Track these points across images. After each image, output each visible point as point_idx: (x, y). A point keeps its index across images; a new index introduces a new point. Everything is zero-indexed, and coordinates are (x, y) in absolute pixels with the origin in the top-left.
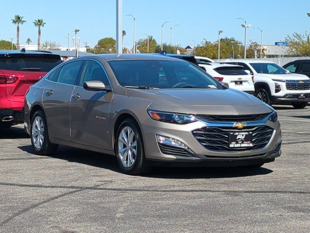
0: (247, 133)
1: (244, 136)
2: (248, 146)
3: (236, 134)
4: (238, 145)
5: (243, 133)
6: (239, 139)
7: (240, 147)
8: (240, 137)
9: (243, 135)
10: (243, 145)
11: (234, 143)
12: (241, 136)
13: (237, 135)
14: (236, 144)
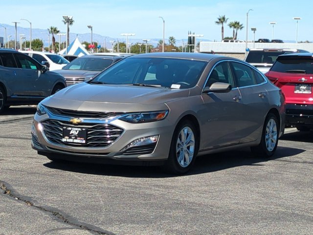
0: (80, 129)
1: (78, 132)
2: (81, 142)
3: (69, 129)
4: (71, 140)
5: (76, 129)
6: (72, 134)
7: (73, 143)
8: (73, 133)
9: (76, 131)
10: (76, 141)
11: (67, 137)
12: (74, 131)
13: (70, 131)
14: (69, 138)
